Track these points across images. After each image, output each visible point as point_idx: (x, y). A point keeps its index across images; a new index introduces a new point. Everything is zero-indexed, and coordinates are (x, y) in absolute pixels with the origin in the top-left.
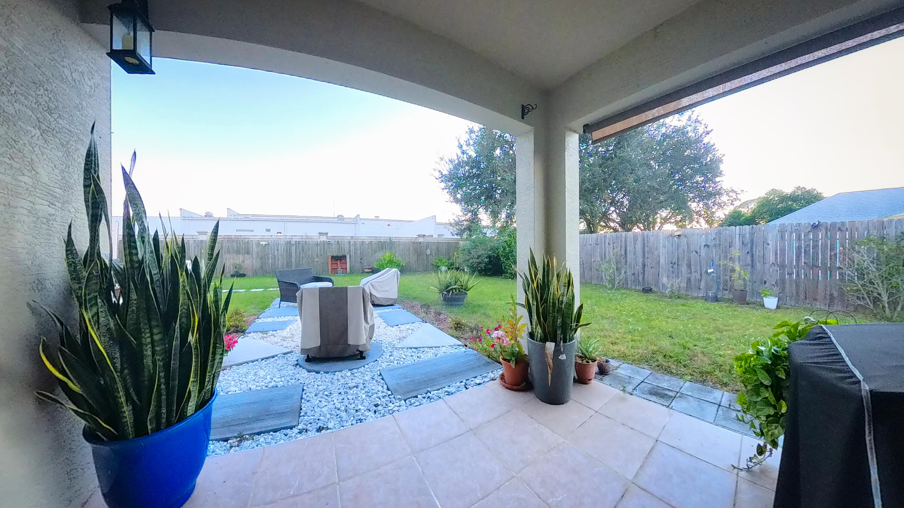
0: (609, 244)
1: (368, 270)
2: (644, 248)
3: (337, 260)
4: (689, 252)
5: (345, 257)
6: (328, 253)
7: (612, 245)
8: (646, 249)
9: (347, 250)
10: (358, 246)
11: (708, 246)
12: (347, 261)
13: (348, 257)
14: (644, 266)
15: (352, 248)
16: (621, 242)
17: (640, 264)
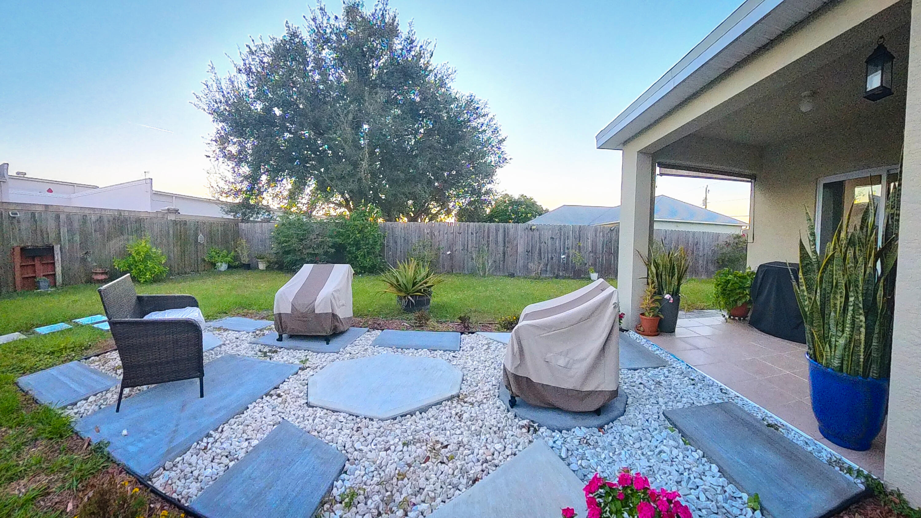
0: (472, 233)
1: (103, 277)
2: (505, 239)
3: (33, 258)
4: (540, 243)
5: (50, 250)
6: (12, 242)
7: (475, 234)
8: (507, 239)
9: (52, 236)
10: (76, 225)
11: (553, 238)
12: (56, 258)
13: (57, 248)
14: (504, 253)
15: (64, 230)
16: (484, 231)
17: (501, 253)
